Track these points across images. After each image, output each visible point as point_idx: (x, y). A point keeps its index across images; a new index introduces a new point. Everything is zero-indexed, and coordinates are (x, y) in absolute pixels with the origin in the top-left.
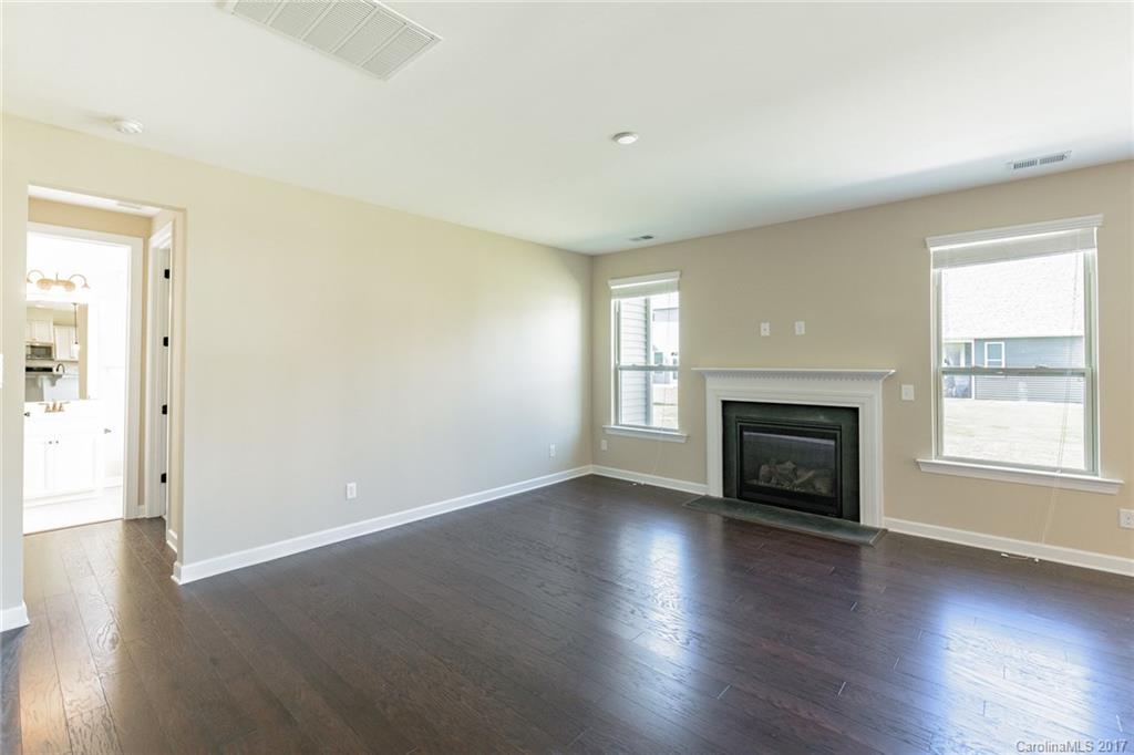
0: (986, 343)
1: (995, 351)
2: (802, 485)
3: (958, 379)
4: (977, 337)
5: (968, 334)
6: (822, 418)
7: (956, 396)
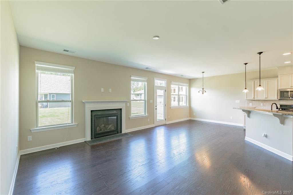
0: (52, 94)
1: (53, 96)
2: (109, 129)
3: (45, 104)
4: (50, 92)
5: (47, 92)
6: (115, 112)
7: (43, 108)
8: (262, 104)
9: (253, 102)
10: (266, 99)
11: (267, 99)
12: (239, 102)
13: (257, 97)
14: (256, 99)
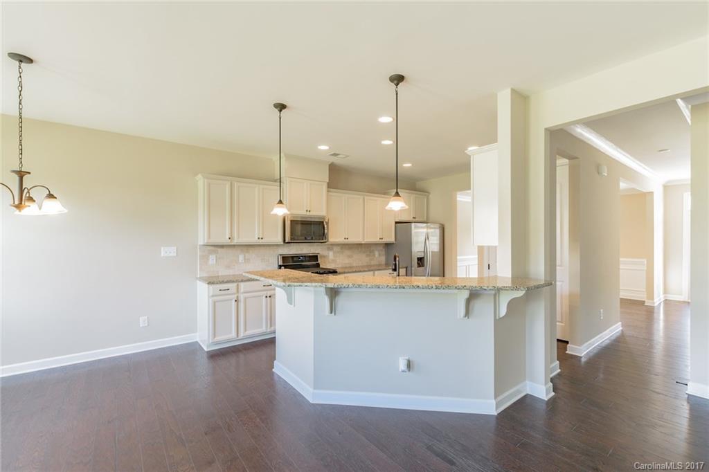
8: (241, 258)
9: (220, 250)
10: (261, 242)
11: (263, 240)
12: (175, 254)
13: (238, 237)
14: (235, 242)
